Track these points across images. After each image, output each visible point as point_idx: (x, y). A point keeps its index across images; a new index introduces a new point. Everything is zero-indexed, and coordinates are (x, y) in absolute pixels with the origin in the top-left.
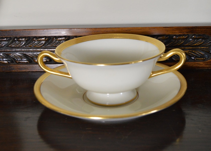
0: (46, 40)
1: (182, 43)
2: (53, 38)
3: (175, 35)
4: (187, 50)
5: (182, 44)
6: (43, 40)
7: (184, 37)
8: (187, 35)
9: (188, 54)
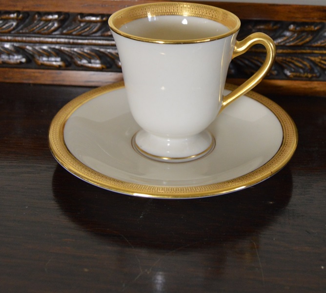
0: (20, 20)
1: (308, 40)
2: (34, 15)
3: (294, 23)
4: (317, 57)
5: (307, 42)
6: (13, 19)
7: (313, 27)
8: (320, 23)
9: (319, 64)
